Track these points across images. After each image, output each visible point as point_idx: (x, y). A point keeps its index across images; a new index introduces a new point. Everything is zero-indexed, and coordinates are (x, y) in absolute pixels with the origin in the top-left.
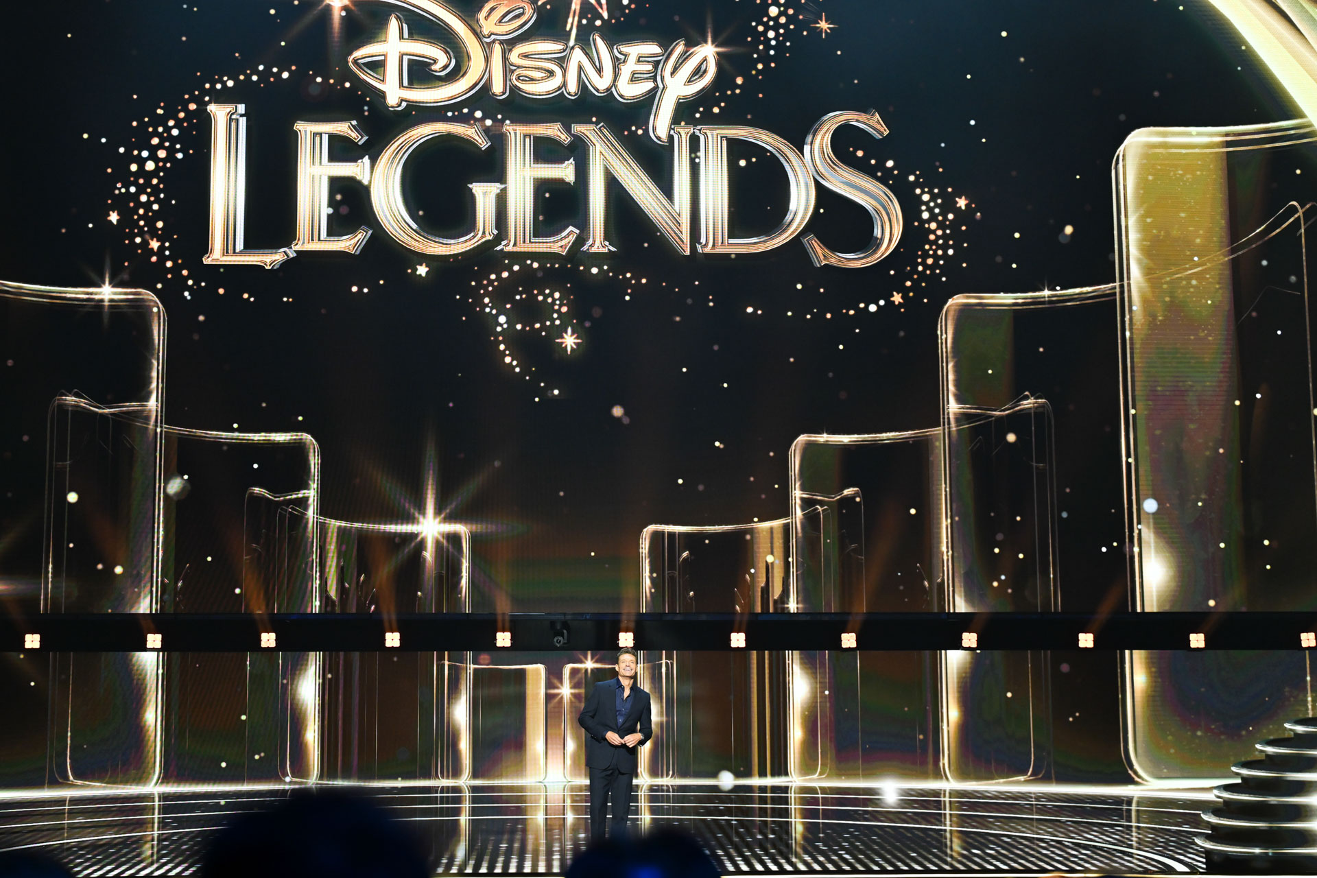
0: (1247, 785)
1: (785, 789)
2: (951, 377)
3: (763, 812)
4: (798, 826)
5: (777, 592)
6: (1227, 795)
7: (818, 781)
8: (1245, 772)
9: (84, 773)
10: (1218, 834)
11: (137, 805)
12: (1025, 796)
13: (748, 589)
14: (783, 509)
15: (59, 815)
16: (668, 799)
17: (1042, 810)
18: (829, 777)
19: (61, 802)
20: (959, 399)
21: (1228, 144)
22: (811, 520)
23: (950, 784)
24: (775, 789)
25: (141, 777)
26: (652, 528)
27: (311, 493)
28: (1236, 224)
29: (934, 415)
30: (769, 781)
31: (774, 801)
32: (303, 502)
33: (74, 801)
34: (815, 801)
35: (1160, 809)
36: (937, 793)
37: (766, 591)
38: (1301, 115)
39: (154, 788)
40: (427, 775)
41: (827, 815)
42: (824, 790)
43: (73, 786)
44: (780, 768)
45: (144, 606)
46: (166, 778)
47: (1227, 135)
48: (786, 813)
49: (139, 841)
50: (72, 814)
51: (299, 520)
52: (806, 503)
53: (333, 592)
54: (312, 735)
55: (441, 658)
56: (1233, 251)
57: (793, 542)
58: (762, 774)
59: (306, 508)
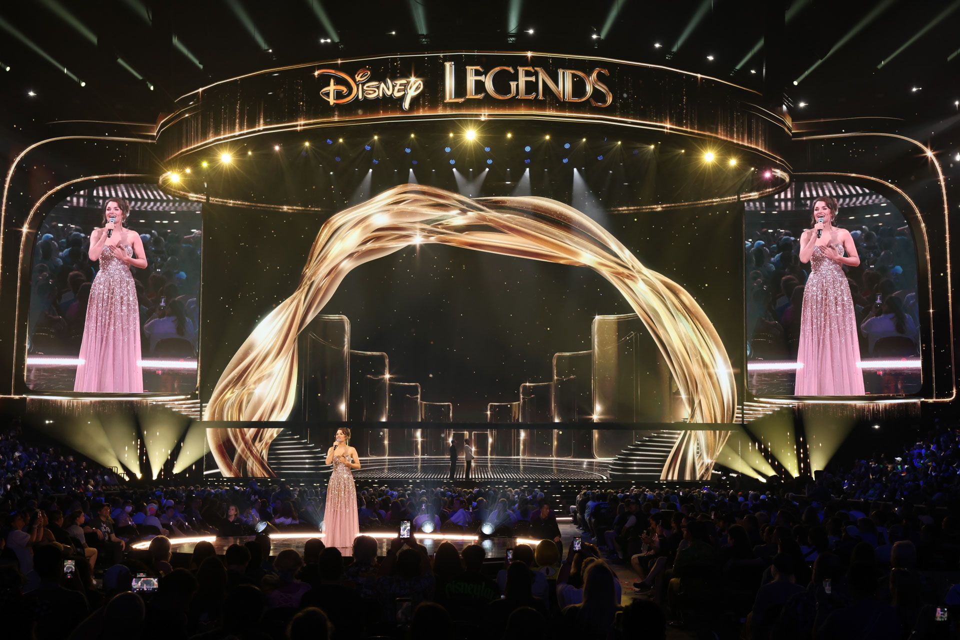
0: (619, 459)
1: (519, 459)
2: (555, 371)
3: (514, 464)
4: (521, 466)
5: (517, 418)
6: (614, 461)
7: (526, 457)
8: (619, 456)
9: (372, 454)
10: (613, 470)
11: (383, 461)
12: (571, 461)
13: (511, 417)
14: (519, 400)
15: (367, 463)
16: (494, 461)
17: (574, 464)
18: (529, 456)
19: (367, 460)
20: (557, 376)
21: (618, 319)
22: (524, 402)
23: (555, 458)
24: (517, 459)
25: (384, 455)
26: (490, 404)
27: (419, 396)
28: (619, 337)
29: (551, 379)
30: (516, 457)
31: (517, 461)
32: (417, 398)
33: (370, 460)
34: (525, 462)
35: (601, 465)
36: (552, 460)
37: (514, 417)
38: (635, 312)
39: (386, 457)
40: (443, 455)
41: (528, 464)
42: (527, 459)
43: (370, 457)
44: (518, 455)
45: (384, 420)
46: (389, 455)
47: (618, 317)
48: (519, 464)
49: (384, 469)
50: (370, 463)
51: (417, 402)
52: (523, 399)
53: (423, 417)
54: (419, 446)
55: (446, 431)
56: (618, 343)
57: (520, 407)
58: (514, 456)
59: (418, 399)
